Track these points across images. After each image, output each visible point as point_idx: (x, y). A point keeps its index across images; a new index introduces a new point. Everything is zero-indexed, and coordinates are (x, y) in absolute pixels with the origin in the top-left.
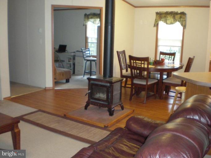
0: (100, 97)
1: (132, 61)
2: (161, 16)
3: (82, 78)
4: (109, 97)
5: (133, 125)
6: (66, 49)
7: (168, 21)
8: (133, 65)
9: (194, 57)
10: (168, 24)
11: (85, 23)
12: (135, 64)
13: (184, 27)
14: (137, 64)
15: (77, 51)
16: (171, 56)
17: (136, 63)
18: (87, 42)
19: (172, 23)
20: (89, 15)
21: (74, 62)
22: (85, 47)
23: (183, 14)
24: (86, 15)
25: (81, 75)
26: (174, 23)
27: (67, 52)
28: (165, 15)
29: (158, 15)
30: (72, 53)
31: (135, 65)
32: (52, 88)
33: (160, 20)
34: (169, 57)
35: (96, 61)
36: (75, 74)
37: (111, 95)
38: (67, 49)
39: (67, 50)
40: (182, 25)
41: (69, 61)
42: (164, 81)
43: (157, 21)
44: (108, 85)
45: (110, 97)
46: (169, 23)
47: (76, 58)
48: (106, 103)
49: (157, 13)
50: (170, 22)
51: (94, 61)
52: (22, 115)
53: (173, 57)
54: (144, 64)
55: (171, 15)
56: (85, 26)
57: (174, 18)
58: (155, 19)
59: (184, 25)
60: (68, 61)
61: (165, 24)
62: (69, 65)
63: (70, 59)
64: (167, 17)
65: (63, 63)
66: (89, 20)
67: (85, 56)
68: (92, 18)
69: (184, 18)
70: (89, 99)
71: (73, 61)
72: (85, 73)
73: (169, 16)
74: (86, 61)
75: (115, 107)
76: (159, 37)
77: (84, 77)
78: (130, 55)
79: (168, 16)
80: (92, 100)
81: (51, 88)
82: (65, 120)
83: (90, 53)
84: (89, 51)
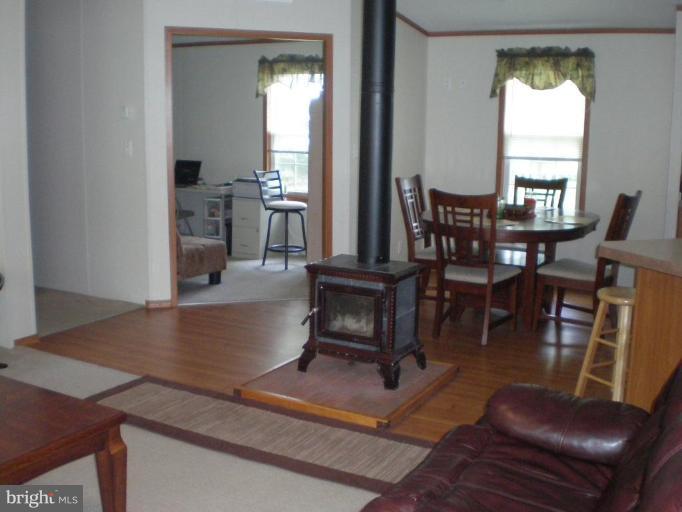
0: (343, 327)
1: (441, 209)
2: (512, 61)
3: (257, 269)
4: (382, 327)
5: (510, 415)
6: (200, 176)
7: (537, 80)
8: (442, 221)
9: (639, 193)
10: (538, 88)
11: (260, 88)
12: (450, 217)
13: (590, 95)
14: (458, 217)
15: (239, 180)
16: (551, 191)
17: (454, 213)
18: (270, 151)
19: (548, 86)
20: (276, 61)
21: (228, 217)
22: (262, 165)
23: (585, 55)
24: (263, 62)
25: (254, 257)
26: (556, 86)
27: (204, 184)
28: (527, 59)
29: (505, 60)
30: (220, 185)
31: (451, 222)
32: (168, 305)
33: (512, 76)
34: (547, 195)
35: (302, 212)
36: (233, 254)
37: (389, 322)
38: (203, 172)
39: (201, 179)
40: (583, 90)
41: (212, 215)
42: (541, 271)
43: (501, 77)
44: (381, 286)
45: (385, 328)
46: (542, 85)
47: (235, 203)
48: (373, 349)
49: (501, 54)
50: (542, 81)
51: (297, 210)
52: (92, 394)
53: (558, 192)
54: (480, 215)
55: (546, 58)
56: (261, 99)
57: (556, 67)
58: (493, 72)
59: (588, 89)
60: (206, 213)
61: (527, 88)
62: (210, 227)
63: (215, 206)
64: (535, 67)
65: (189, 218)
66: (275, 77)
67: (266, 197)
68: (284, 71)
69: (589, 69)
70: (312, 337)
71: (226, 214)
72: (269, 253)
73: (540, 62)
74: (271, 211)
75: (402, 358)
76: (507, 129)
77: (263, 264)
78: (432, 187)
79: (536, 62)
80: (322, 339)
81: (165, 305)
82: (240, 407)
83: (280, 187)
84: (279, 178)
